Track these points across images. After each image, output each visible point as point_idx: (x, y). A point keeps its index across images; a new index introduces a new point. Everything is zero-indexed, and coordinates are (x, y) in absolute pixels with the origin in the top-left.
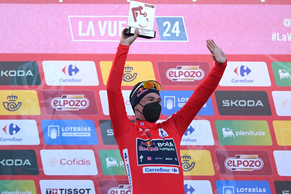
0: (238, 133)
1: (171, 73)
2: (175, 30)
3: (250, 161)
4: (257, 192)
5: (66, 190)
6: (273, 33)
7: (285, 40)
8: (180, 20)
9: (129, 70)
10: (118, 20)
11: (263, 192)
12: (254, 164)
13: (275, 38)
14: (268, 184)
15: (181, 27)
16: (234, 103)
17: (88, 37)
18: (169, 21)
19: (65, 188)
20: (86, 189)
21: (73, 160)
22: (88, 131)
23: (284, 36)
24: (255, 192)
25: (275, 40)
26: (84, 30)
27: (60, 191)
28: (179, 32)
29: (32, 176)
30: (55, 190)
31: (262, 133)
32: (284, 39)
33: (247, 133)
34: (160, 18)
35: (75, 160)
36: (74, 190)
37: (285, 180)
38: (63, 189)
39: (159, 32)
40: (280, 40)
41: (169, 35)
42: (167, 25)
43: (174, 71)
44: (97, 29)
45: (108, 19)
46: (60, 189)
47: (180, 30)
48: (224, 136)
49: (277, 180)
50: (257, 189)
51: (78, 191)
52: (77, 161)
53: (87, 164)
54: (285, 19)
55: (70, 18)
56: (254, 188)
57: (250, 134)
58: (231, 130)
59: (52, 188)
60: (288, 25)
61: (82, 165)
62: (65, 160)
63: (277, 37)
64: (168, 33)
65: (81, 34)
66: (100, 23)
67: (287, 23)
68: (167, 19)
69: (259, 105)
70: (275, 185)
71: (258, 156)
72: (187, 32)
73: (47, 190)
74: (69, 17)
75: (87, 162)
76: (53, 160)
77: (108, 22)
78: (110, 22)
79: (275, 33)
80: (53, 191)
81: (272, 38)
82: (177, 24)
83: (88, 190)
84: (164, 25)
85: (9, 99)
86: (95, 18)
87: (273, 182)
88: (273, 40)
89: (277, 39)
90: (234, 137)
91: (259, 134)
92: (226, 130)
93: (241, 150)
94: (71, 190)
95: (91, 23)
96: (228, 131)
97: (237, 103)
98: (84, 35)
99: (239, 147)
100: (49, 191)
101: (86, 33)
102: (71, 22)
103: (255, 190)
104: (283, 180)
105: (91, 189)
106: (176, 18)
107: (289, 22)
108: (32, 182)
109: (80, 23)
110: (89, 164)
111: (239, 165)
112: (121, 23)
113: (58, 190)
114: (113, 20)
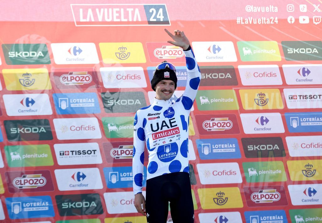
0: (212, 101)
1: (158, 52)
2: (160, 15)
3: (222, 123)
4: (228, 147)
5: (76, 151)
6: (238, 18)
7: (248, 23)
8: (163, 7)
9: (124, 50)
10: (112, 7)
11: (233, 147)
12: (225, 125)
13: (239, 21)
14: (236, 141)
15: (165, 13)
16: (208, 76)
17: (88, 22)
18: (154, 8)
19: (75, 150)
20: (93, 150)
21: (81, 126)
22: (92, 102)
23: (246, 20)
24: (227, 147)
25: (239, 23)
26: (85, 17)
27: (71, 152)
28: (163, 17)
29: (47, 141)
30: (67, 152)
31: (231, 100)
32: (246, 22)
33: (220, 100)
34: (147, 5)
35: (82, 126)
36: (83, 151)
37: (249, 137)
38: (74, 151)
39: (147, 17)
40: (243, 23)
41: (155, 20)
42: (153, 11)
43: (160, 50)
44: (95, 15)
45: (104, 7)
46: (71, 151)
47: (163, 15)
48: (202, 103)
49: (243, 137)
50: (228, 145)
51: (86, 152)
52: (84, 128)
53: (92, 130)
54: (247, 5)
55: (73, 6)
56: (226, 144)
57: (222, 101)
58: (207, 98)
59: (64, 151)
60: (249, 11)
61: (88, 131)
62: (74, 126)
63: (240, 20)
64: (154, 18)
65: (82, 20)
66: (97, 10)
67: (249, 9)
68: (153, 6)
69: (228, 77)
70: (242, 141)
71: (228, 118)
72: (169, 17)
73: (61, 152)
74: (71, 5)
75: (92, 128)
76: (64, 128)
77: (104, 9)
78: (106, 10)
79: (239, 18)
80: (66, 153)
81: (237, 21)
82: (161, 10)
83: (94, 151)
84: (151, 11)
85: (24, 77)
86: (93, 6)
87: (241, 139)
88: (238, 23)
89: (241, 22)
90: (209, 103)
91: (229, 100)
92: (203, 98)
93: (215, 114)
94: (80, 151)
95: (90, 11)
96: (204, 99)
97: (211, 76)
98: (85, 20)
99: (214, 111)
100: (62, 153)
101: (86, 19)
102: (73, 9)
103: (227, 145)
104: (248, 137)
105: (97, 150)
106: (160, 5)
107: (250, 8)
108: (47, 146)
109: (81, 10)
110: (94, 129)
111: (214, 126)
112: (115, 10)
113: (70, 152)
114: (108, 7)
